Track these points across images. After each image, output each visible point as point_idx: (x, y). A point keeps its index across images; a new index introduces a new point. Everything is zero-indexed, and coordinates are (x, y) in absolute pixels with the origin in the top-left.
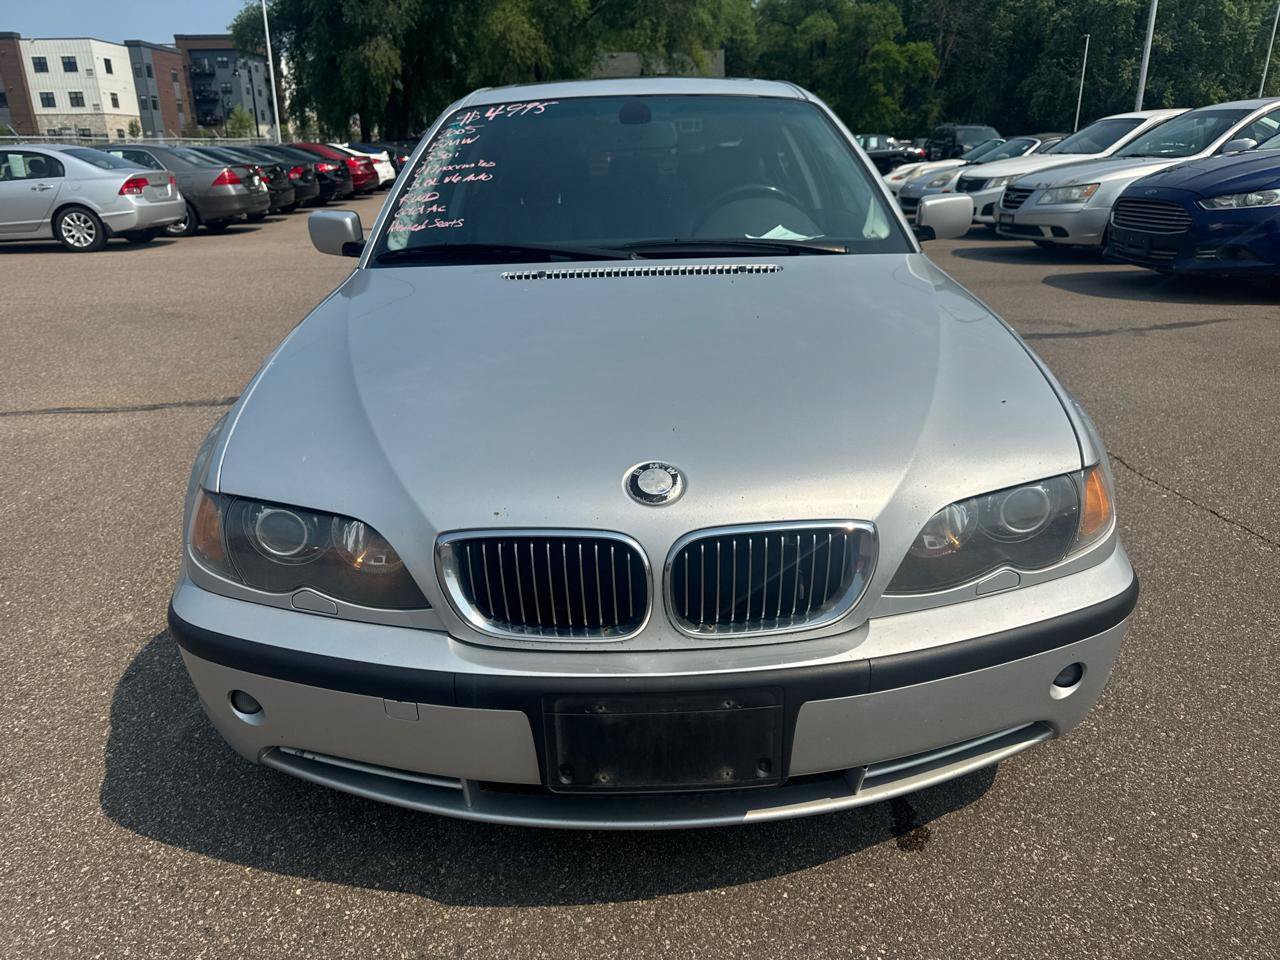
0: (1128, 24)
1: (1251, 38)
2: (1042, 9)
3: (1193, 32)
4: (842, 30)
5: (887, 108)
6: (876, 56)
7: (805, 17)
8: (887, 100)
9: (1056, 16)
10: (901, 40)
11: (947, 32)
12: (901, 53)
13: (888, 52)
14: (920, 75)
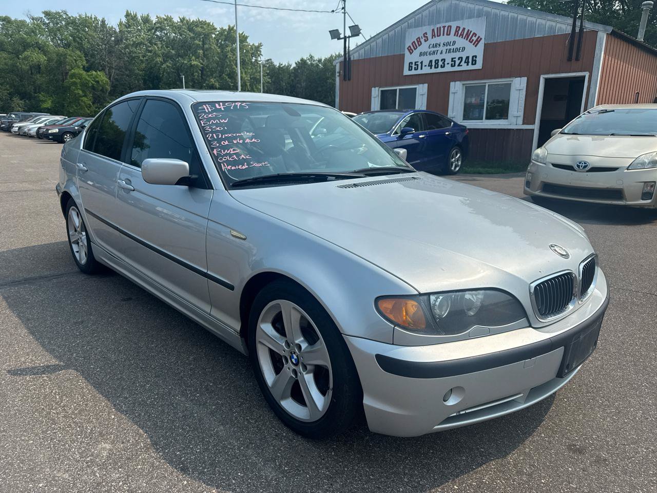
0: (198, 73)
1: (248, 84)
2: (157, 61)
3: (226, 79)
4: (49, 60)
5: (85, 103)
6: (73, 76)
7: (23, 51)
8: (85, 99)
9: (164, 66)
10: (87, 70)
11: (111, 68)
12: (88, 75)
13: (81, 75)
14: (101, 88)
